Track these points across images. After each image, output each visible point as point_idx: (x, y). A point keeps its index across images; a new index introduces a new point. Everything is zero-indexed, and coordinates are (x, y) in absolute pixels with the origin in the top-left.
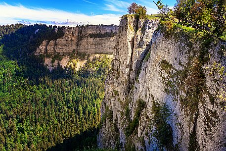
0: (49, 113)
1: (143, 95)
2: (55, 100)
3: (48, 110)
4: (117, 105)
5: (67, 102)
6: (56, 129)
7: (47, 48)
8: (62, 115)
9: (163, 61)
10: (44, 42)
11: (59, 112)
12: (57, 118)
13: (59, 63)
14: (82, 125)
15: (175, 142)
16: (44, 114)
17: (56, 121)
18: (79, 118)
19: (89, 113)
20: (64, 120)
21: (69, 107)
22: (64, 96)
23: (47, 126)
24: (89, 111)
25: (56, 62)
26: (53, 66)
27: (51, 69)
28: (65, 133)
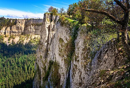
0: (6, 70)
1: (52, 58)
2: (10, 62)
3: (6, 69)
4: (41, 64)
5: (18, 63)
6: (10, 80)
7: (5, 31)
8: (14, 71)
9: (61, 38)
10: (4, 28)
11: (13, 69)
12: (11, 73)
13: (13, 41)
14: (27, 77)
15: (61, 84)
16: (3, 71)
17: (10, 75)
18: (25, 73)
19: (31, 69)
20: (16, 74)
21: (19, 67)
22: (15, 60)
23: (4, 78)
24: (31, 68)
25: (11, 40)
26: (9, 42)
27: (8, 44)
28: (16, 82)
